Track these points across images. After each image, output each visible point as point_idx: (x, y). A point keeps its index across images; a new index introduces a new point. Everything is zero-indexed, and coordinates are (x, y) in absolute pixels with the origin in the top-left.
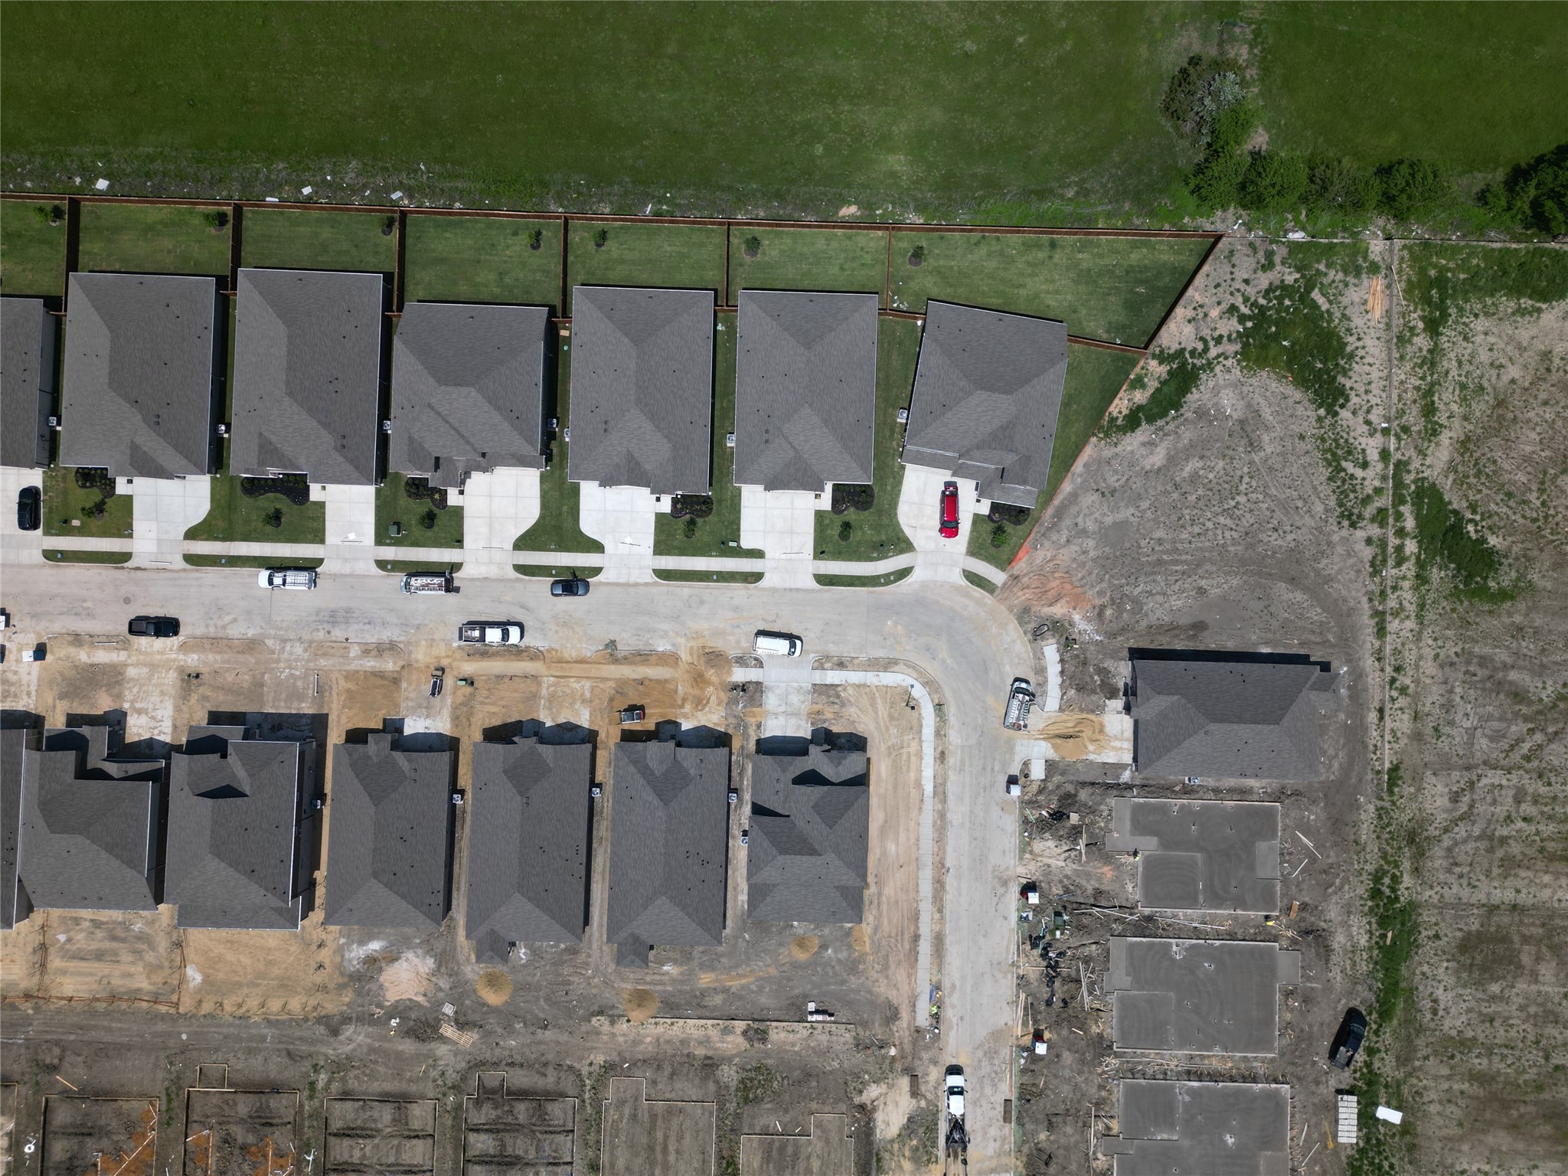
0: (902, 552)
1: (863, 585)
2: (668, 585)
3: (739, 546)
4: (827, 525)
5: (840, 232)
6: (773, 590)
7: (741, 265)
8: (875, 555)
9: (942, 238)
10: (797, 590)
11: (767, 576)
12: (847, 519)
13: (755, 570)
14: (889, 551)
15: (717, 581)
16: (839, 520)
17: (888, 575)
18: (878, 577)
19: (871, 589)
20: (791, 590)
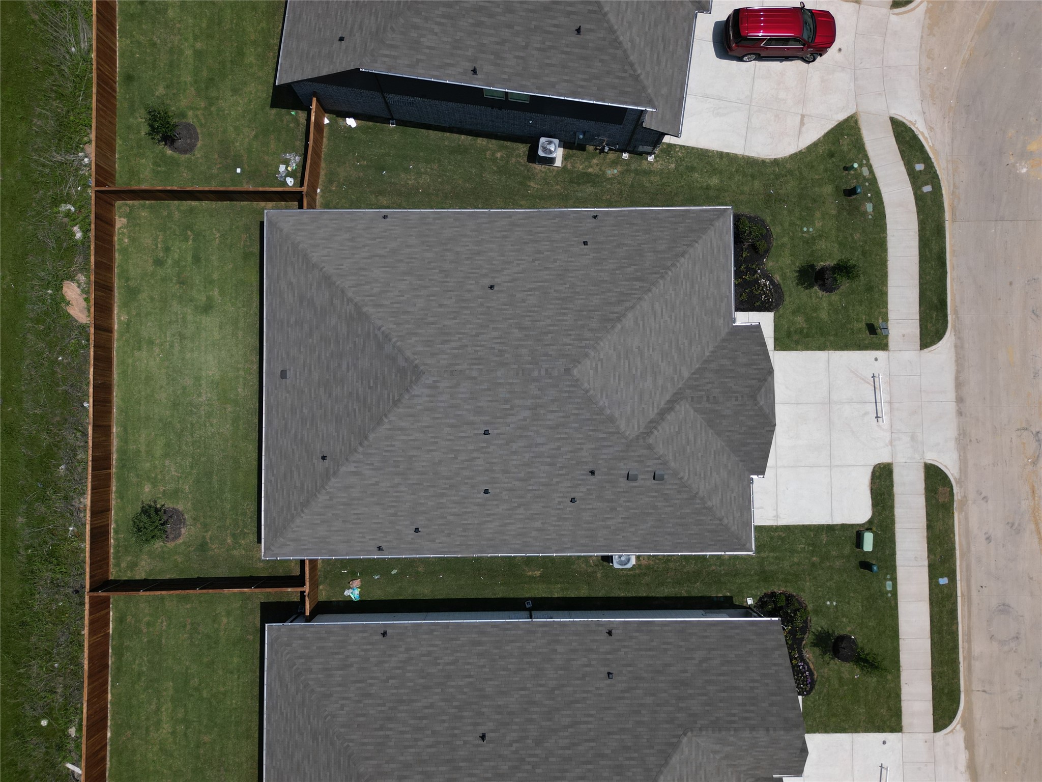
0: (859, 146)
1: (940, 232)
2: (969, 692)
3: (869, 526)
4: (808, 320)
5: (119, 317)
6: (964, 440)
7: (203, 547)
8: (869, 207)
9: (129, 79)
10: (959, 385)
11: (932, 458)
12: (792, 275)
13: (921, 486)
14: (858, 175)
15: (952, 576)
16: (795, 294)
17: (914, 177)
18: (919, 198)
19: (947, 216)
20: (960, 400)
